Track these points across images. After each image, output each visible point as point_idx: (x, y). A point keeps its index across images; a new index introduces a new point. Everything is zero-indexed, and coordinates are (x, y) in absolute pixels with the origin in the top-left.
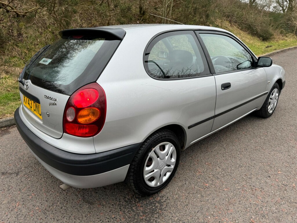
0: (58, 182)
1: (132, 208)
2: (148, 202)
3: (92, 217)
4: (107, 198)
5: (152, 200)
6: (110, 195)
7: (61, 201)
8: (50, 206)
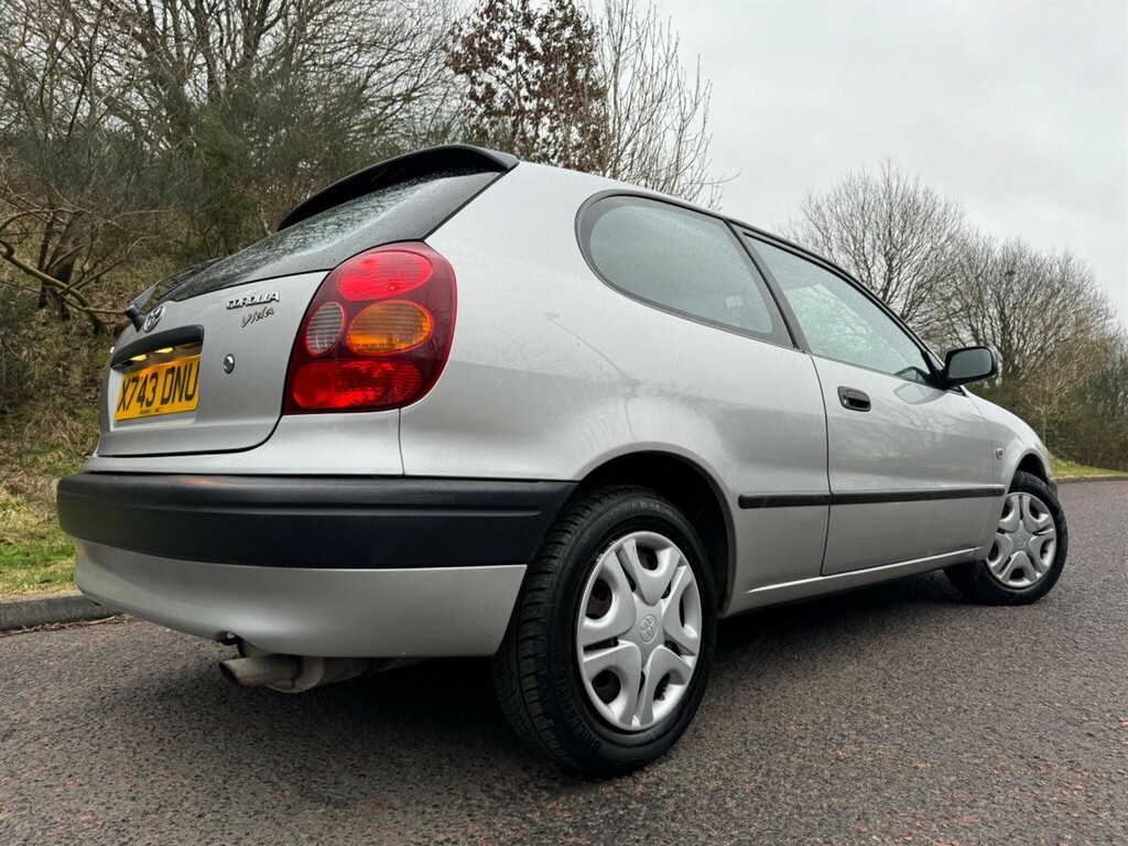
0: (189, 752)
1: (523, 814)
2: (592, 799)
4: (411, 789)
5: (611, 792)
6: (421, 781)
7: (201, 799)
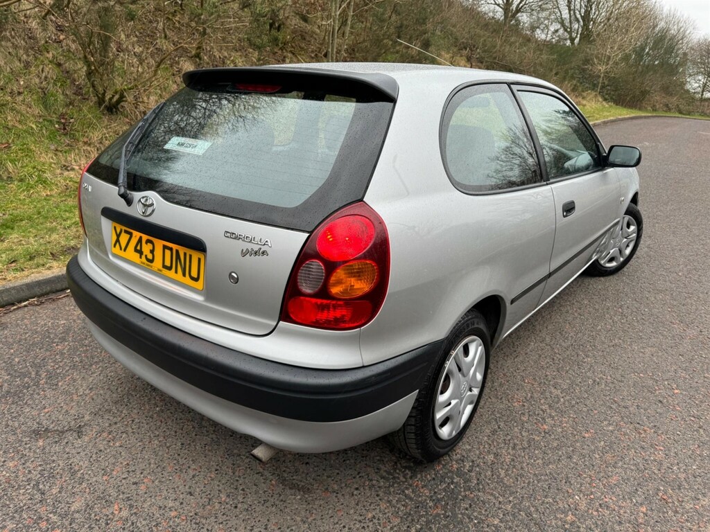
1: (403, 492)
2: (433, 476)
3: (319, 523)
4: (338, 474)
5: (442, 470)
6: (341, 467)
7: (228, 491)
8: (204, 506)
